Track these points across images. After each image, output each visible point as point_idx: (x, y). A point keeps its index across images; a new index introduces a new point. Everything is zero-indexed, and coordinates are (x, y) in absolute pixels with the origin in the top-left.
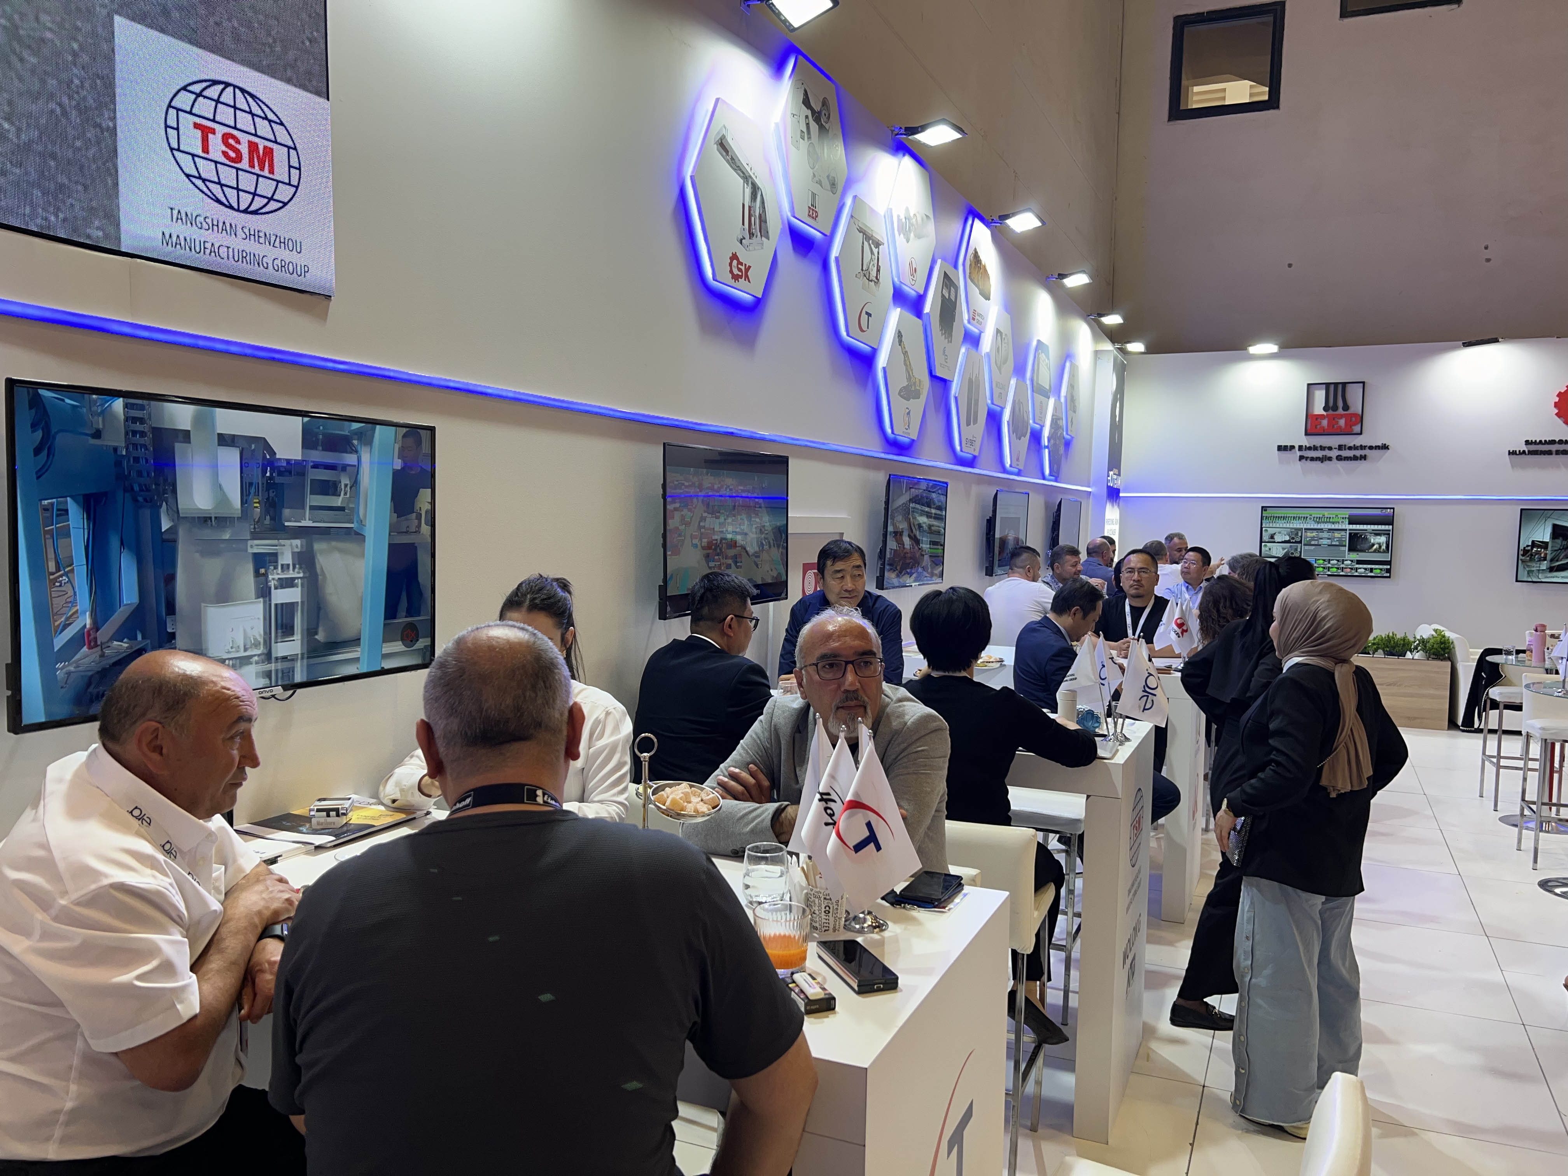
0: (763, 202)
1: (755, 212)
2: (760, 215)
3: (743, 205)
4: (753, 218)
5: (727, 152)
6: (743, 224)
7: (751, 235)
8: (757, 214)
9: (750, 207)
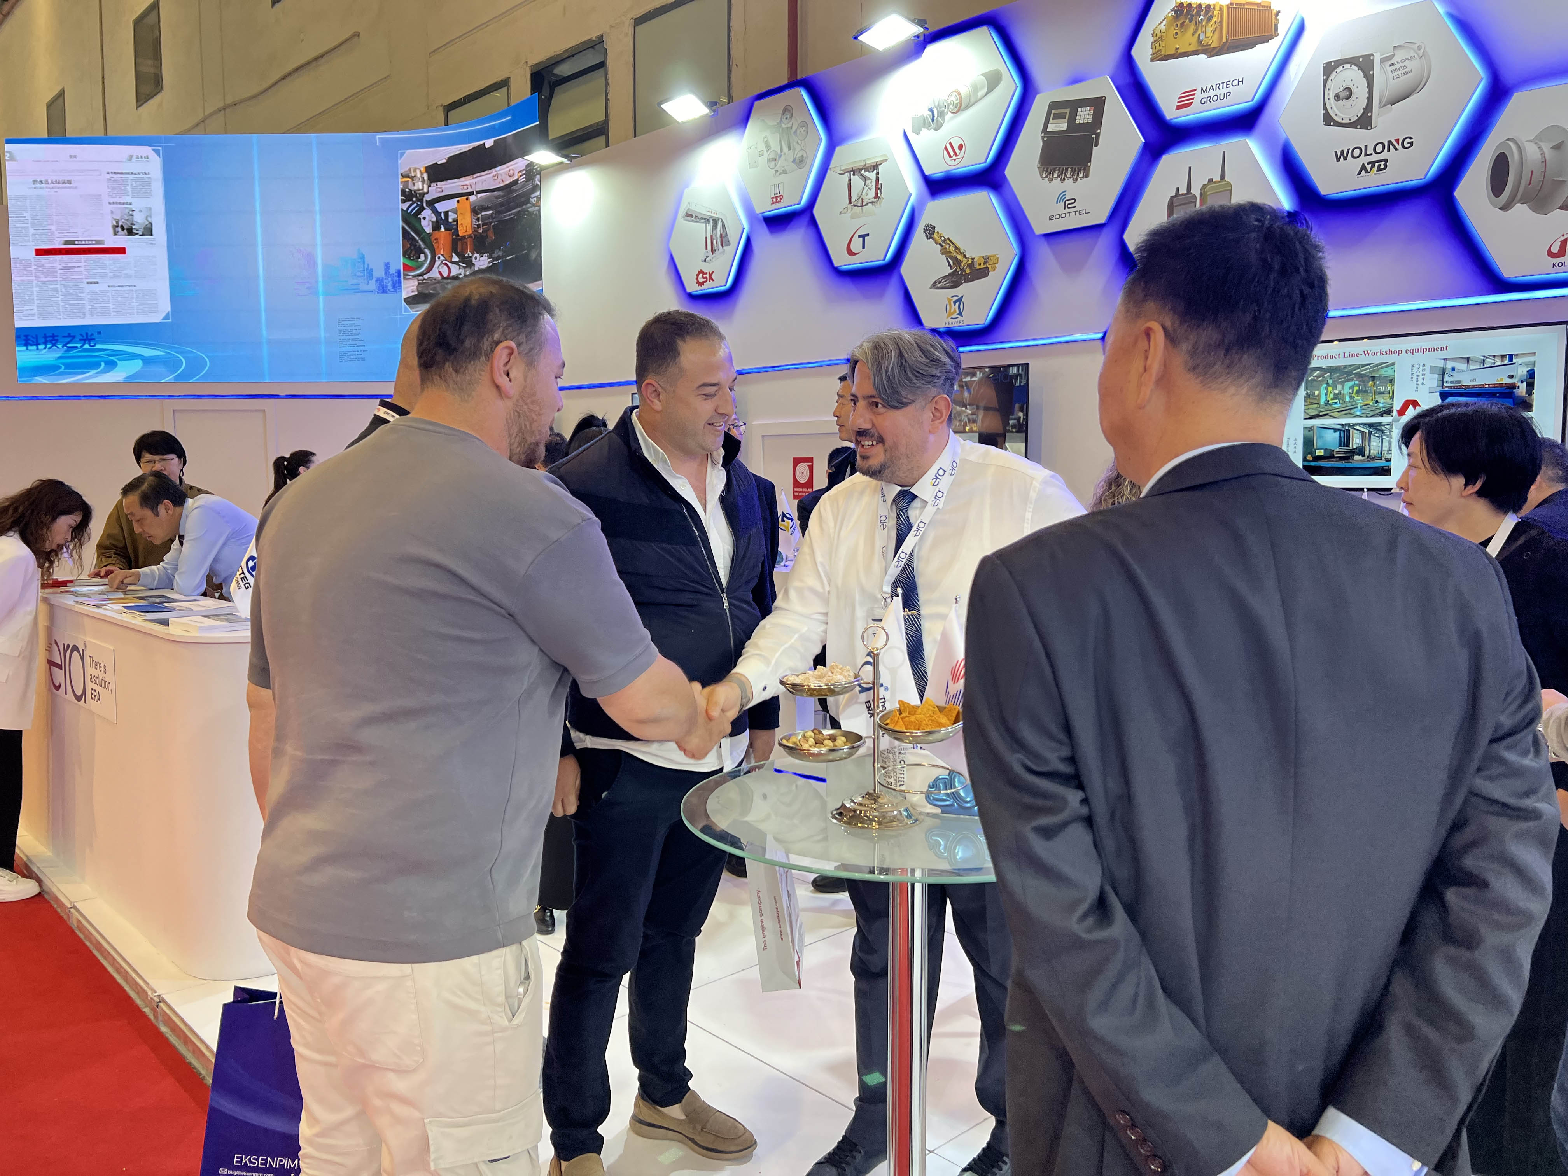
0: (723, 225)
1: (716, 236)
2: (721, 235)
3: (706, 238)
4: (715, 241)
5: (691, 216)
6: (706, 249)
7: (713, 251)
8: (718, 236)
9: (712, 236)
